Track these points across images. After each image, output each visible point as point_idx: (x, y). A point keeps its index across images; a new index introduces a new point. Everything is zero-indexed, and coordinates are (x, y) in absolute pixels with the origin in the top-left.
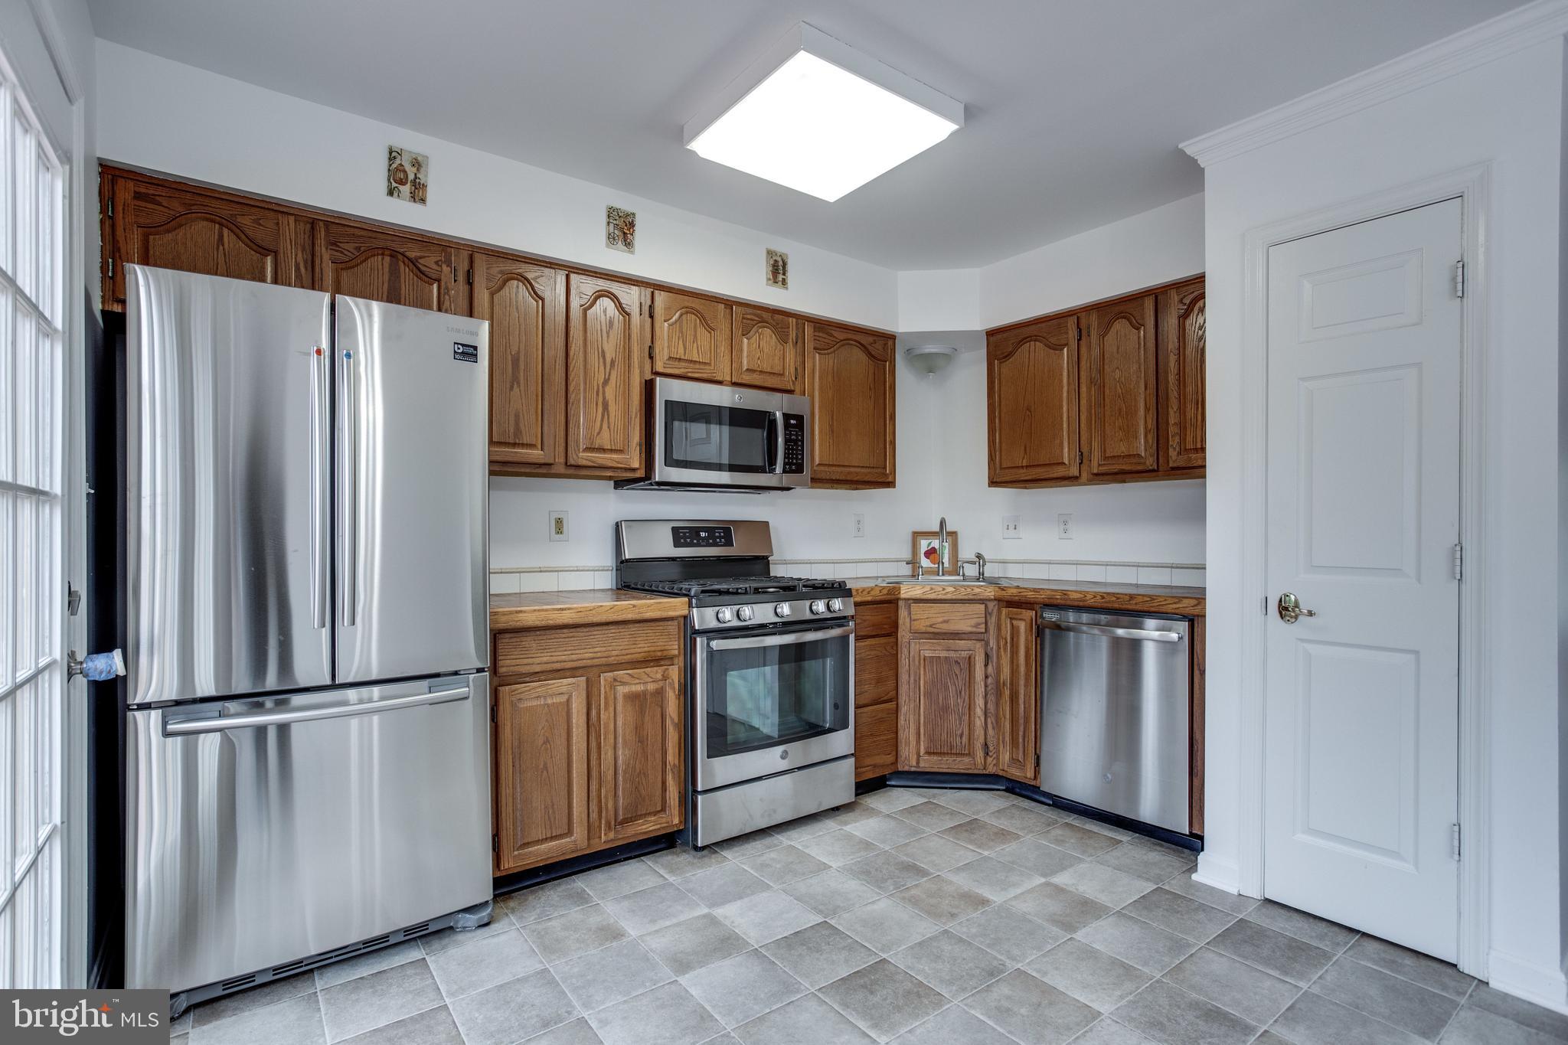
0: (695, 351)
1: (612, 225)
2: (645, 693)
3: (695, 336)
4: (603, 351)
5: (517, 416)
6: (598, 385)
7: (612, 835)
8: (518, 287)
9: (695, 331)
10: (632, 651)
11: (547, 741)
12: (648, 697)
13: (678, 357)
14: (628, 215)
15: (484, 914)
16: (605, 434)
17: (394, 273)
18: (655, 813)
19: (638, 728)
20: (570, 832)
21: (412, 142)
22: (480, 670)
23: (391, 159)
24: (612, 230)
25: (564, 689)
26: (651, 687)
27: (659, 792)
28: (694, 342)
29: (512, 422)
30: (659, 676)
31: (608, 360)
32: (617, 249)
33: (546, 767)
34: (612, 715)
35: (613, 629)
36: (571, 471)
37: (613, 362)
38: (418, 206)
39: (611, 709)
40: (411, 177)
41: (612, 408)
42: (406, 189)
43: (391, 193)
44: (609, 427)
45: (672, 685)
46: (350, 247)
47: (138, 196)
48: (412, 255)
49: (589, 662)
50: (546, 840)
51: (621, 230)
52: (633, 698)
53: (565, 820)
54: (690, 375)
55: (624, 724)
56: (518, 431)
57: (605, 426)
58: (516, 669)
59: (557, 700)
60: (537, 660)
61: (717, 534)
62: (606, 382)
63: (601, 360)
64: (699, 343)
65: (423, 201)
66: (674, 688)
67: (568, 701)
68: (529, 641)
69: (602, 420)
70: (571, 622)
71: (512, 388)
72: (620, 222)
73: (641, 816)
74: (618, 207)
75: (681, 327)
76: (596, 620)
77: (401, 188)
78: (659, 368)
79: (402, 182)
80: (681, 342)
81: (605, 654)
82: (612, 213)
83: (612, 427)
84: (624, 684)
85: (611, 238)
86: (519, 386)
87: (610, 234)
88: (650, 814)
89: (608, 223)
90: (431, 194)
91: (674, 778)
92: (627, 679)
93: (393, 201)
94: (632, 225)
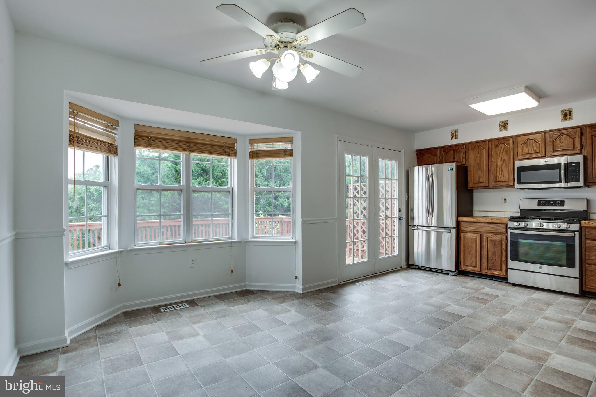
0: (533, 150)
1: (501, 126)
2: (496, 241)
3: (533, 146)
4: (501, 157)
5: (479, 177)
6: (500, 166)
7: (486, 271)
8: (478, 149)
9: (533, 144)
10: (492, 230)
11: (471, 246)
12: (497, 242)
13: (526, 153)
14: (506, 121)
15: (453, 273)
16: (502, 178)
17: (454, 153)
18: (499, 271)
19: (494, 249)
20: (476, 267)
21: (454, 128)
22: (454, 228)
23: (451, 133)
24: (501, 127)
25: (475, 235)
26: (498, 239)
27: (499, 266)
28: (532, 148)
29: (478, 178)
30: (500, 237)
31: (503, 159)
32: (503, 131)
33: (470, 250)
34: (487, 244)
35: (487, 224)
36: (494, 187)
37: (504, 159)
38: (457, 139)
39: (487, 242)
40: (455, 134)
41: (504, 171)
42: (454, 137)
43: (451, 139)
44: (503, 176)
45: (504, 240)
46: (446, 151)
47: (420, 153)
48: (457, 149)
49: (481, 231)
50: (470, 266)
51: (504, 126)
52: (492, 241)
53: (475, 264)
54: (531, 157)
55: (490, 246)
56: (479, 180)
57: (502, 176)
58: (464, 229)
59: (473, 237)
60: (469, 228)
61: (557, 203)
62: (502, 165)
63: (501, 160)
64: (534, 147)
65: (457, 138)
66: (504, 241)
67: (476, 239)
68: (467, 224)
69: (501, 175)
70: (475, 221)
71: (478, 171)
72: (503, 124)
73: (494, 270)
74: (502, 121)
75: (527, 145)
76: (481, 221)
77: (453, 137)
78: (520, 157)
79: (453, 136)
80: (527, 149)
81: (485, 230)
82: (501, 123)
83: (504, 176)
84: (490, 237)
85: (501, 129)
86: (479, 170)
87: (500, 128)
88: (497, 270)
89: (500, 126)
90: (459, 137)
91: (504, 263)
92: (491, 237)
93: (452, 140)
94: (507, 123)
